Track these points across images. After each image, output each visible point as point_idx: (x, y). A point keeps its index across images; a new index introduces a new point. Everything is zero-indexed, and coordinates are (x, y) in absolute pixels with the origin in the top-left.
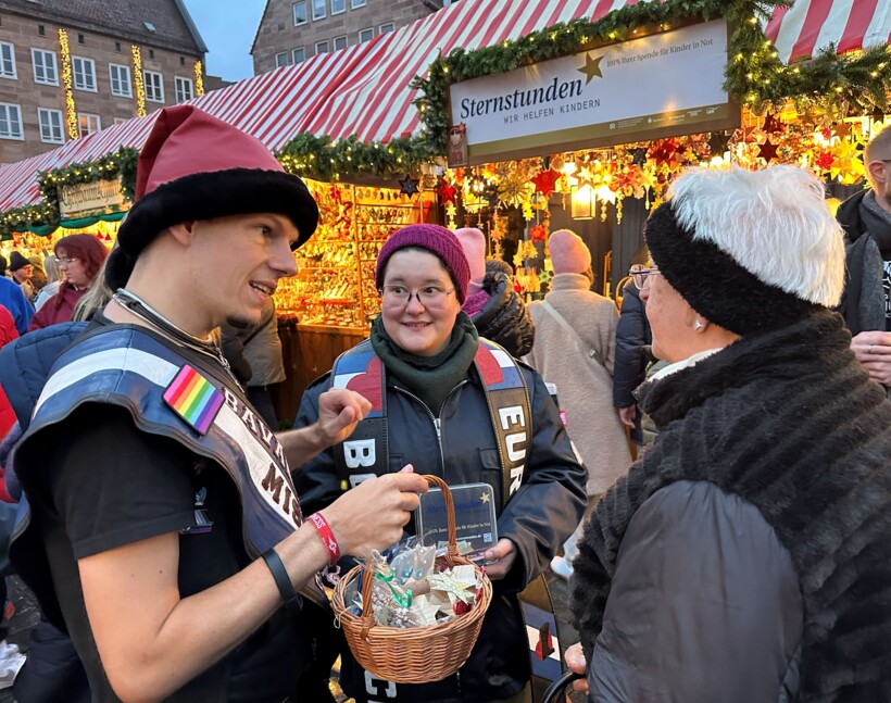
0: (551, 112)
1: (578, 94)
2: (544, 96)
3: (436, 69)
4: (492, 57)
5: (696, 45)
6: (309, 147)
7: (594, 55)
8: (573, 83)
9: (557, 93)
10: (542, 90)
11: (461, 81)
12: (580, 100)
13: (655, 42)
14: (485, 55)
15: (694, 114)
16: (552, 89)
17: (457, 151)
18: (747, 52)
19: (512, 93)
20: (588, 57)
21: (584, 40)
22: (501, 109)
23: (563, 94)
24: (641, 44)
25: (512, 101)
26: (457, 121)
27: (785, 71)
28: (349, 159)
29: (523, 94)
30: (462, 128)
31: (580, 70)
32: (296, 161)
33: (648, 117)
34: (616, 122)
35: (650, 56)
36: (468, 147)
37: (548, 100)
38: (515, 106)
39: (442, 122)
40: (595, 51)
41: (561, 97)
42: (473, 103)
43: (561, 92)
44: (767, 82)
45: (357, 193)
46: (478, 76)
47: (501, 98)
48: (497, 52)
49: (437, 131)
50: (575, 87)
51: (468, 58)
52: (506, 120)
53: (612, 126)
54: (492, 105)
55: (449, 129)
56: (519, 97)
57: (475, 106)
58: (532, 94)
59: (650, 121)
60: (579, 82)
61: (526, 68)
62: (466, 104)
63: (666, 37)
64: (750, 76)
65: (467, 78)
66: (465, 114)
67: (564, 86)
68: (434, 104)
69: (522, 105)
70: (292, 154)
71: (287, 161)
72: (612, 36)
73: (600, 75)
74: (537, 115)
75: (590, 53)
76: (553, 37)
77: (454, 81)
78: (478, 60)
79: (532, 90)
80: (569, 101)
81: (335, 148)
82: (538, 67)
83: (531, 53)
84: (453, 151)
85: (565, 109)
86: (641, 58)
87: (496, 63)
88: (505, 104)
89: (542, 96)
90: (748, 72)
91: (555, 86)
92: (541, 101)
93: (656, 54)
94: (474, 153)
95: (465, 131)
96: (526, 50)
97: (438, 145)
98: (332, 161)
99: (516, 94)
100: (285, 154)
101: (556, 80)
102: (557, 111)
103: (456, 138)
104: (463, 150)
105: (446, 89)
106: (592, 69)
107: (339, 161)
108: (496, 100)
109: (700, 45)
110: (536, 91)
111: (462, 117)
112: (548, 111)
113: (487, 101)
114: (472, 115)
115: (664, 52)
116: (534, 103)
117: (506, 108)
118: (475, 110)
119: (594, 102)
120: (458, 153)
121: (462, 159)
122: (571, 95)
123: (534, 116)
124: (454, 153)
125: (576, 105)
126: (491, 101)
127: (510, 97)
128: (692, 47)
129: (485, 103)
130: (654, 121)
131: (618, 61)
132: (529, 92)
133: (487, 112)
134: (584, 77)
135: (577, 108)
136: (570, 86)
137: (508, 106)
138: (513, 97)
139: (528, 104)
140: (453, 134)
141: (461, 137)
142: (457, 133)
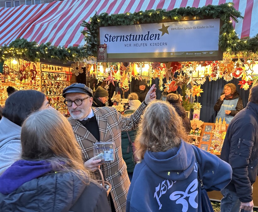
1: (158, 39)
2: (143, 38)
3: (94, 19)
4: (122, 18)
5: (208, 27)
6: (25, 45)
7: (166, 24)
8: (156, 35)
9: (149, 38)
10: (142, 35)
11: (106, 26)
12: (159, 41)
14: (118, 17)
15: (205, 53)
16: (147, 36)
17: (102, 55)
18: (228, 33)
20: (163, 25)
21: (164, 18)
22: (123, 41)
23: (152, 39)
24: (185, 23)
25: (129, 38)
26: (102, 42)
27: (241, 42)
28: (47, 52)
29: (134, 36)
30: (105, 46)
31: (159, 30)
32: (17, 51)
33: (186, 52)
34: (173, 53)
35: (189, 28)
36: (107, 54)
37: (145, 40)
38: (130, 40)
39: (96, 42)
40: (166, 23)
41: (151, 40)
42: (110, 36)
43: (150, 37)
44: (235, 45)
45: (42, 66)
46: (115, 25)
47: (124, 36)
48: (124, 17)
49: (93, 46)
50: (157, 36)
51: (110, 17)
52: (126, 45)
54: (119, 38)
55: (99, 46)
56: (132, 37)
57: (111, 38)
58: (138, 37)
59: (187, 54)
60: (159, 34)
61: (136, 25)
62: (107, 36)
63: (196, 22)
64: (228, 42)
65: (109, 25)
66: (106, 40)
67: (152, 35)
68: (92, 34)
69: (133, 40)
70: (16, 47)
71: (12, 50)
72: (175, 18)
73: (168, 33)
74: (140, 45)
75: (164, 23)
76: (150, 15)
77: (103, 26)
78: (116, 19)
79: (138, 35)
80: (153, 41)
81: (39, 47)
82: (141, 26)
83: (140, 20)
84: (100, 55)
85: (152, 44)
86: (185, 29)
87: (124, 21)
88: (125, 38)
89: (142, 37)
90: (228, 40)
91: (148, 35)
92: (142, 40)
93: (191, 28)
94: (110, 57)
95: (106, 47)
96: (138, 18)
97: (93, 51)
98: (37, 53)
99: (131, 35)
100: (11, 46)
101: (149, 32)
102: (148, 45)
103: (101, 50)
104: (105, 55)
105: (98, 28)
106: (165, 30)
107: (41, 53)
108: (121, 36)
109: (209, 27)
110: (139, 35)
111: (105, 41)
112: (145, 44)
113: (117, 36)
114: (110, 41)
115: (195, 28)
116: (139, 40)
117: (126, 40)
118: (111, 39)
119: (165, 43)
120: (102, 56)
121: (104, 59)
122: (155, 39)
123: (138, 45)
124: (100, 56)
125: (157, 44)
126: (119, 36)
127: (128, 36)
128: (206, 27)
129: (116, 37)
130: (189, 54)
131: (175, 28)
132: (137, 35)
133: (117, 41)
134: (161, 33)
135: (157, 45)
136: (155, 35)
137: (127, 40)
138: (129, 36)
139: (136, 40)
140: (100, 48)
141: (104, 50)
142: (102, 48)
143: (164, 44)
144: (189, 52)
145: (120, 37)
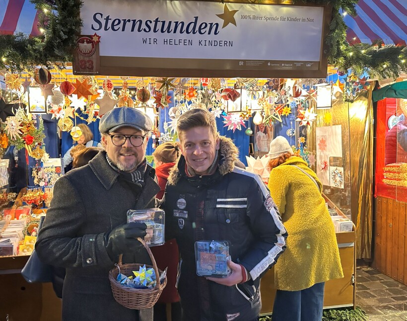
0: (191, 43)
1: (216, 33)
2: (185, 28)
5: (304, 20)
7: (231, 7)
8: (211, 24)
9: (197, 28)
10: (183, 23)
12: (217, 38)
13: (277, 10)
15: (299, 65)
16: (192, 26)
17: (87, 59)
19: (153, 19)
20: (226, 7)
22: (139, 30)
23: (202, 31)
25: (152, 25)
26: (86, 31)
29: (164, 22)
30: (95, 39)
31: (217, 15)
33: (267, 61)
34: (244, 61)
35: (273, 19)
36: (100, 57)
37: (188, 32)
38: (155, 31)
40: (231, 4)
41: (200, 33)
42: (107, 19)
43: (200, 29)
47: (141, 22)
50: (213, 28)
52: (145, 41)
53: (241, 63)
54: (129, 25)
55: (78, 37)
56: (159, 25)
57: (110, 22)
58: (173, 26)
59: (269, 64)
60: (217, 24)
62: (98, 17)
63: (285, 9)
66: (97, 26)
67: (204, 25)
69: (162, 31)
73: (234, 23)
74: (177, 42)
75: (228, 4)
79: (173, 21)
80: (206, 37)
82: (180, 3)
84: (81, 58)
85: (203, 43)
86: (267, 19)
88: (144, 26)
89: (181, 27)
91: (195, 23)
92: (181, 32)
93: (277, 19)
95: (98, 42)
99: (157, 21)
101: (196, 18)
102: (195, 43)
103: (85, 46)
104: (94, 59)
106: (228, 17)
108: (134, 21)
109: (306, 21)
110: (177, 23)
111: (93, 28)
112: (188, 41)
113: (124, 20)
114: (106, 29)
115: (283, 19)
116: (175, 32)
117: (145, 30)
118: (109, 25)
119: (228, 42)
120: (88, 61)
121: (92, 68)
122: (209, 33)
123: (173, 43)
124: (82, 61)
125: (213, 42)
126: (129, 21)
127: (151, 22)
128: (301, 20)
129: (122, 22)
130: (272, 65)
131: (249, 16)
132: (170, 23)
133: (123, 30)
134: (221, 22)
135: (213, 44)
136: (209, 26)
137: (148, 30)
138: (154, 23)
139: (169, 32)
140: (83, 42)
141: (93, 47)
142: (88, 43)
143: (228, 44)
144: (272, 62)
145: (132, 22)
